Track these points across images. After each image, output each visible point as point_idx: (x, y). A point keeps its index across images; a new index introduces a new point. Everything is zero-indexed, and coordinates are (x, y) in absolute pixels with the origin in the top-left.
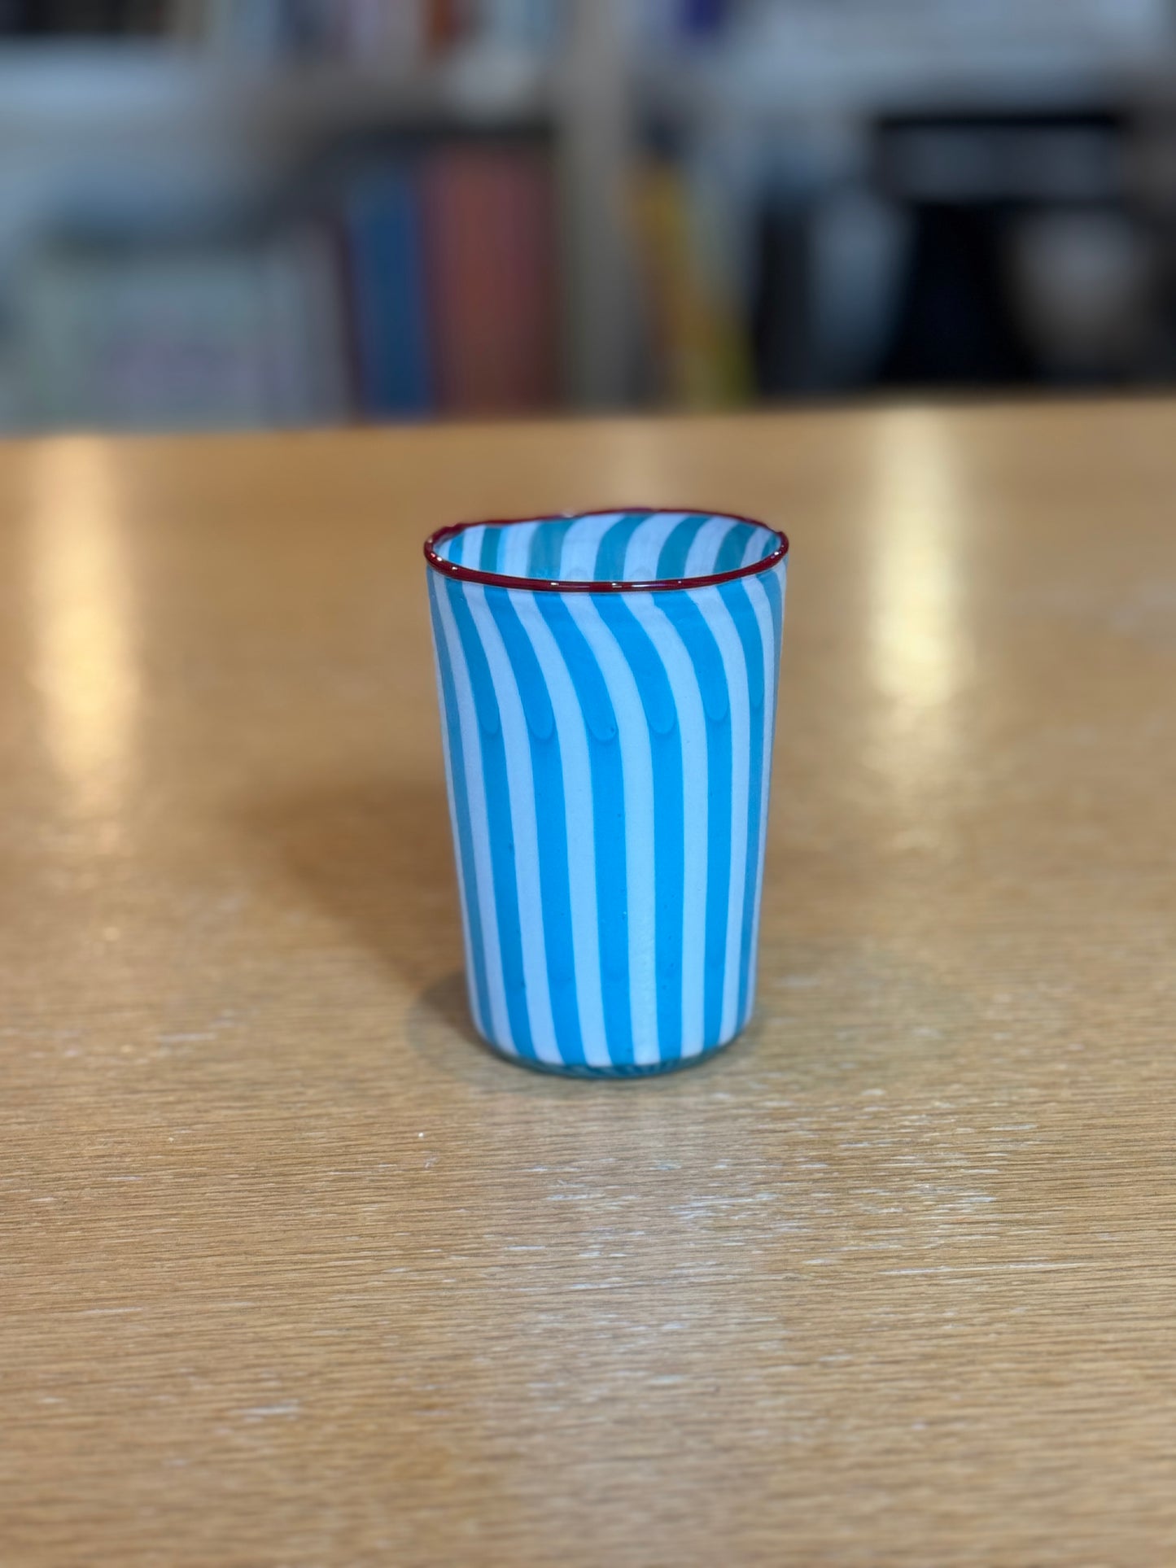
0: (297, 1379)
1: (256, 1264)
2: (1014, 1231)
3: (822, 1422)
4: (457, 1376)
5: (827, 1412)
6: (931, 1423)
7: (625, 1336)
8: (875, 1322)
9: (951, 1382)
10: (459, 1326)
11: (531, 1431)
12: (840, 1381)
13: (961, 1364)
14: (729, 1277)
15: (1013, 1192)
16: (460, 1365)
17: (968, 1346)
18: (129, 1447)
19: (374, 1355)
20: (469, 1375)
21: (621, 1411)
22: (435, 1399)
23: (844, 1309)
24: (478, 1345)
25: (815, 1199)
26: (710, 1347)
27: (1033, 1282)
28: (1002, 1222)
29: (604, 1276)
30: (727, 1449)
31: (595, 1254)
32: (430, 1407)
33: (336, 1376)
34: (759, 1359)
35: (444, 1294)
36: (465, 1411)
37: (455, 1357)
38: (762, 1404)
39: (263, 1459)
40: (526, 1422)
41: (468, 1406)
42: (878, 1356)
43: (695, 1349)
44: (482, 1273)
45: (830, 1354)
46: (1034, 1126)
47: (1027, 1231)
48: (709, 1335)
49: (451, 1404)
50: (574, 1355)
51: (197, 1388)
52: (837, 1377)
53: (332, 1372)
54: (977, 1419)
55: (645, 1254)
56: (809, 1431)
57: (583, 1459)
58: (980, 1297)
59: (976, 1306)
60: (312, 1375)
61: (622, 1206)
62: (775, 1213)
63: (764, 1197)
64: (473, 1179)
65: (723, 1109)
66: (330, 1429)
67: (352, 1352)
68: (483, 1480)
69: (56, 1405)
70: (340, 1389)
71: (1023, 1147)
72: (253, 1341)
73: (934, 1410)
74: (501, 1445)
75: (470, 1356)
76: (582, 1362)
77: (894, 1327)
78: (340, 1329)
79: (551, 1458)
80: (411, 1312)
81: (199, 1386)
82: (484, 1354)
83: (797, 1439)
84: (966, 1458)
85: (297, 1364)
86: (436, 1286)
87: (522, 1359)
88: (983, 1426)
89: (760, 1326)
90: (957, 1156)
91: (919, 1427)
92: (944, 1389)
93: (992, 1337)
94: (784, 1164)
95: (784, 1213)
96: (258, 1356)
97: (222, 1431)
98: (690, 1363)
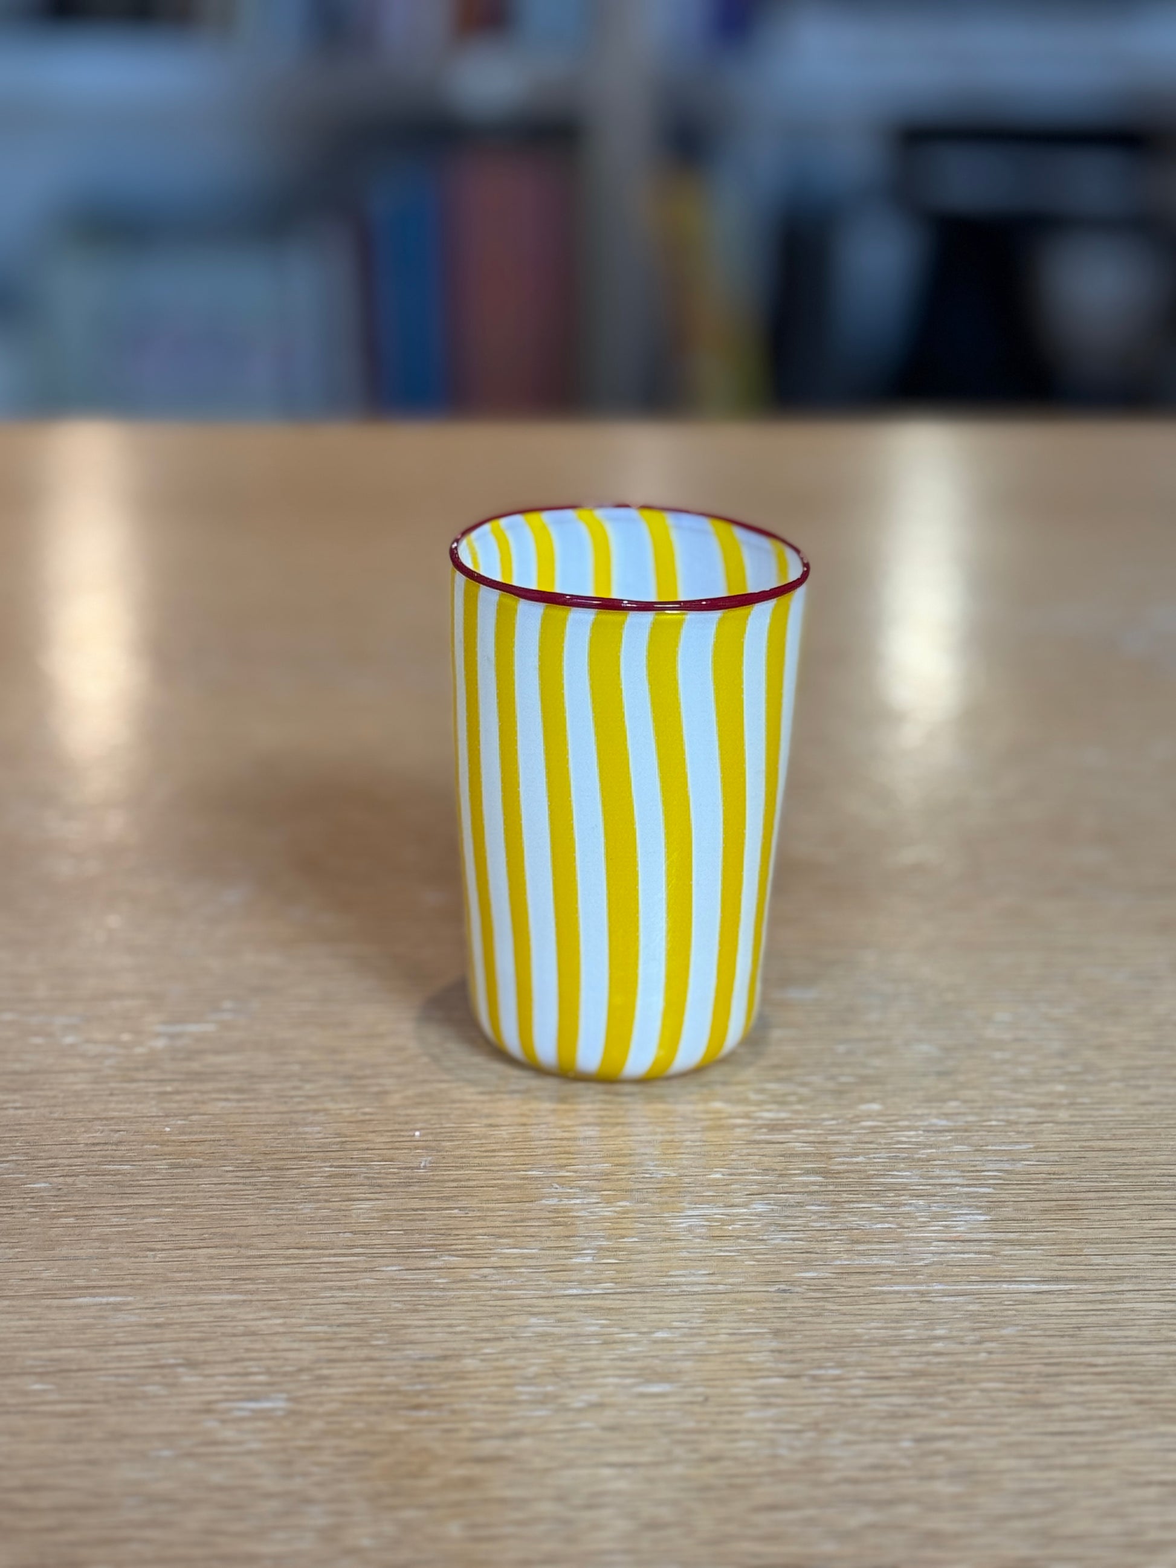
0: (285, 1374)
1: (249, 1257)
2: (1007, 1251)
3: (810, 1435)
4: (447, 1376)
5: (815, 1425)
6: (918, 1440)
7: (615, 1342)
8: (866, 1337)
9: (940, 1400)
10: (450, 1326)
11: (517, 1434)
12: (829, 1395)
13: (951, 1383)
14: (721, 1287)
15: (1008, 1211)
16: (450, 1366)
17: (959, 1364)
18: (118, 1436)
19: (364, 1353)
20: (462, 1376)
21: (608, 1416)
22: (424, 1399)
23: (834, 1323)
24: (468, 1346)
25: (809, 1211)
26: (701, 1356)
27: (1024, 1302)
28: (996, 1241)
29: (597, 1282)
30: (713, 1459)
31: (588, 1259)
32: (418, 1407)
33: (325, 1372)
34: (750, 1370)
35: (435, 1293)
36: (454, 1412)
37: (445, 1358)
38: (751, 1415)
39: (250, 1453)
40: (513, 1425)
41: (456, 1407)
42: (868, 1371)
43: (686, 1357)
44: (472, 1275)
45: (820, 1367)
46: (1032, 1146)
47: (1018, 1251)
48: (699, 1344)
49: (440, 1405)
50: (563, 1360)
51: (186, 1379)
52: (827, 1391)
53: (321, 1368)
54: (965, 1438)
55: (640, 1261)
56: (797, 1443)
57: (569, 1464)
58: (971, 1316)
59: (967, 1324)
60: (301, 1370)
61: (616, 1212)
62: (770, 1224)
63: (760, 1208)
64: (469, 1180)
65: (720, 1119)
66: (318, 1425)
67: (343, 1348)
68: (469, 1483)
69: (44, 1391)
70: (329, 1386)
71: (1019, 1166)
72: (244, 1335)
73: (924, 1427)
74: (488, 1447)
75: (459, 1357)
76: (572, 1368)
77: (885, 1343)
78: (331, 1326)
79: (538, 1463)
80: (401, 1311)
81: (189, 1378)
82: (473, 1356)
83: (783, 1452)
84: (953, 1477)
85: (286, 1359)
86: (428, 1285)
87: (511, 1362)
88: (970, 1445)
89: (751, 1337)
90: (953, 1173)
91: (906, 1444)
92: (932, 1406)
93: (983, 1356)
94: (781, 1175)
95: (778, 1225)
96: (248, 1350)
97: (210, 1424)
98: (679, 1372)
